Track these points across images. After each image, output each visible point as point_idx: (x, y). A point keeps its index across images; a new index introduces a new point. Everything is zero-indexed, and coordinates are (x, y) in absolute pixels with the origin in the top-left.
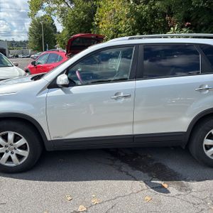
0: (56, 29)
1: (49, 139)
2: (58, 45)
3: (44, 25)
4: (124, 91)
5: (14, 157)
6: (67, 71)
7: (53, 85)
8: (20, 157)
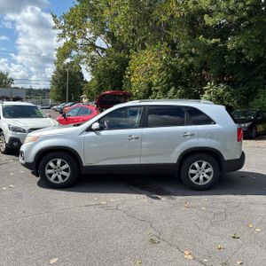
0: (83, 78)
1: (84, 165)
2: (84, 96)
3: (70, 73)
4: (135, 134)
5: (59, 177)
6: (99, 121)
7: (89, 129)
8: (63, 177)
